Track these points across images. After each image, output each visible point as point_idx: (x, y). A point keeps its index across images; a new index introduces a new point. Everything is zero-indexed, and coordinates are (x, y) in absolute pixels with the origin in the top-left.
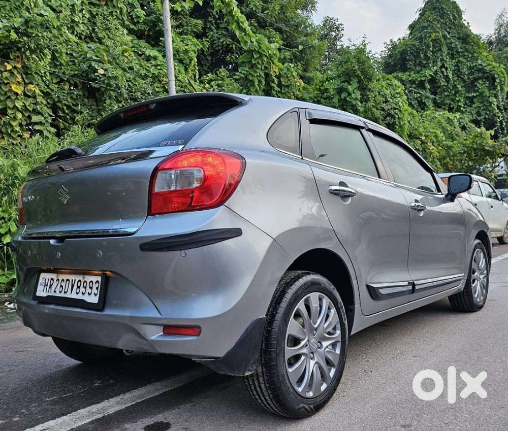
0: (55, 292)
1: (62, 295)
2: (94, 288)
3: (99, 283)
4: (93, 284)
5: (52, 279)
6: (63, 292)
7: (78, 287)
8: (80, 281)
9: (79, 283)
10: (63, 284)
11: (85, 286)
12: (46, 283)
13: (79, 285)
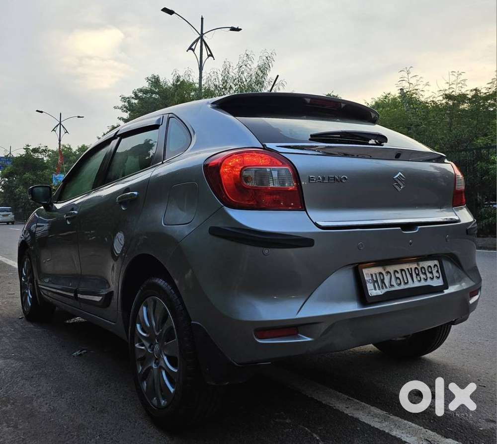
0: (392, 286)
1: (403, 287)
2: (434, 272)
3: (437, 266)
4: (431, 269)
5: (380, 273)
6: (402, 283)
7: (418, 275)
8: (416, 268)
9: (416, 270)
10: (399, 275)
11: (424, 272)
12: (375, 279)
13: (417, 273)
